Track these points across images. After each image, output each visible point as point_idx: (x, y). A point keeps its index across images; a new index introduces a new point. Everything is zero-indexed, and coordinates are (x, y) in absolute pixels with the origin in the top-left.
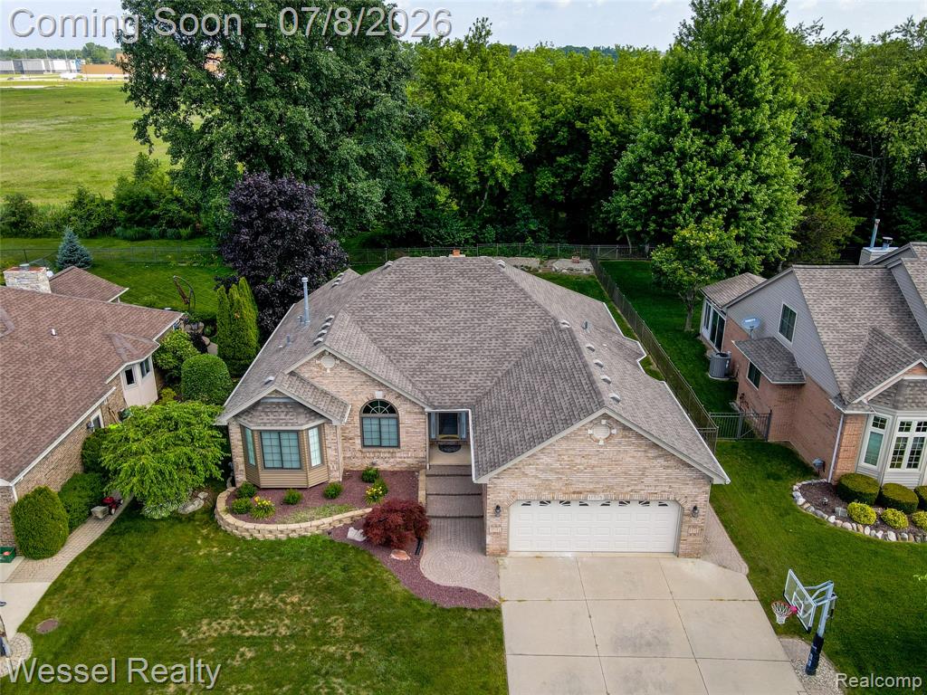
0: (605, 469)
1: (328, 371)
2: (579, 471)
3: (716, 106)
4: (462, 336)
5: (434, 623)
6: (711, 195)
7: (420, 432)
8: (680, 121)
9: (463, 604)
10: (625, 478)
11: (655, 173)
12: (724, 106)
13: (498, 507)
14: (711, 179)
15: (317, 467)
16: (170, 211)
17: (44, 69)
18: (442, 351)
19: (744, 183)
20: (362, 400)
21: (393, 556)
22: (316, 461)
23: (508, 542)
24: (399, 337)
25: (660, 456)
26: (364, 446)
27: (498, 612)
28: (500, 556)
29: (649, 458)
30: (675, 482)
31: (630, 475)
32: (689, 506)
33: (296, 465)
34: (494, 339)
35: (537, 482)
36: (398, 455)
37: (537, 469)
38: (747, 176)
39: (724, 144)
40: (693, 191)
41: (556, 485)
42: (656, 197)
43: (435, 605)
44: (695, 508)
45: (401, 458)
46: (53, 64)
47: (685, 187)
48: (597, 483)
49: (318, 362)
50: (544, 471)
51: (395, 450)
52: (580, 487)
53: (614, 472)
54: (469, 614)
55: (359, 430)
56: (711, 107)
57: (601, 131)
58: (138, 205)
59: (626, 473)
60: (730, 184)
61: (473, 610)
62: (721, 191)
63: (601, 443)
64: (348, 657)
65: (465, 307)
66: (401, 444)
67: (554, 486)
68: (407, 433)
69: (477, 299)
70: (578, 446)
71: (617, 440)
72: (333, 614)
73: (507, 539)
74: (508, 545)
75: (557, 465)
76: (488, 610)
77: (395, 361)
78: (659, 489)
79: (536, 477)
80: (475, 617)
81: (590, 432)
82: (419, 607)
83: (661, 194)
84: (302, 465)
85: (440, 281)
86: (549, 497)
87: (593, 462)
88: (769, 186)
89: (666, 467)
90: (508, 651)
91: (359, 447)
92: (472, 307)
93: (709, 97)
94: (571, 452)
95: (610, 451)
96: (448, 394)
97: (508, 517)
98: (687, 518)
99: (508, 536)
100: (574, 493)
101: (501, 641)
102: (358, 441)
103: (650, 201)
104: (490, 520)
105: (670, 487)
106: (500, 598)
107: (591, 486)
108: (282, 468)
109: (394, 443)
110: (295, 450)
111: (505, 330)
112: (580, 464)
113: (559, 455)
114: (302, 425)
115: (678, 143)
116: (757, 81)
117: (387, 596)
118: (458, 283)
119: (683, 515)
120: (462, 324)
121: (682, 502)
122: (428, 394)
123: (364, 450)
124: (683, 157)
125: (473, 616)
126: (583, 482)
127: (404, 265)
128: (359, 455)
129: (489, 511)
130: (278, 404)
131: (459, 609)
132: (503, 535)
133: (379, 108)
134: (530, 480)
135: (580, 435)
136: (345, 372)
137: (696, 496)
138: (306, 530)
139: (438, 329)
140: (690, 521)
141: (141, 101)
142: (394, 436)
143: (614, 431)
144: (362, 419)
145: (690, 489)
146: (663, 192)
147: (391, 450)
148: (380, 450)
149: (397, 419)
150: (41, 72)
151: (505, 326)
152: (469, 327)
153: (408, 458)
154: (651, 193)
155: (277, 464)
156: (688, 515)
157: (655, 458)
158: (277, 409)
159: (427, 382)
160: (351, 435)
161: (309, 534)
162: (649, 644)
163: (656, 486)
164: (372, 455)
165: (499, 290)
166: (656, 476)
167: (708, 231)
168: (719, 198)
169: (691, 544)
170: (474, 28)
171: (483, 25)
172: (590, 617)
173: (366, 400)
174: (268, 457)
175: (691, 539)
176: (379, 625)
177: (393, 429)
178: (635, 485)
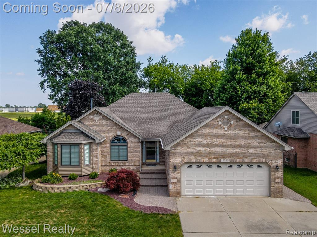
0: (229, 144)
1: (97, 121)
2: (216, 145)
3: (249, 63)
4: (157, 115)
5: (140, 219)
6: (252, 93)
7: (137, 152)
8: (236, 70)
9: (157, 212)
10: (239, 149)
11: (230, 89)
12: (252, 63)
13: (175, 166)
14: (251, 88)
15: (87, 165)
16: (51, 123)
17: (24, 110)
18: (148, 120)
19: (264, 89)
20: (111, 135)
21: (120, 196)
22: (87, 163)
23: (181, 188)
24: (130, 116)
25: (256, 137)
26: (111, 160)
27: (178, 215)
28: (177, 197)
29: (250, 138)
30: (265, 152)
31: (242, 147)
32: (273, 166)
33: (77, 163)
34: (171, 116)
35: (195, 152)
36: (127, 164)
37: (194, 144)
38: (264, 86)
39: (254, 76)
40: (244, 92)
41: (205, 153)
42: (231, 97)
43: (142, 212)
44: (277, 166)
45: (128, 166)
46: (27, 109)
47: (241, 92)
48: (225, 152)
49: (92, 117)
50: (198, 145)
51: (126, 162)
52: (217, 154)
53: (233, 145)
54: (161, 216)
55: (109, 151)
56: (247, 64)
57: (207, 86)
58: (39, 120)
59: (239, 146)
60: (258, 89)
61: (163, 214)
62: (255, 92)
63: (226, 129)
64: (87, 233)
65: (158, 106)
66: (129, 159)
67: (204, 154)
68: (131, 153)
69: (163, 104)
70: (215, 131)
71: (233, 127)
72: (83, 216)
73: (180, 186)
74: (180, 190)
75: (204, 142)
76: (172, 215)
77: (127, 123)
78: (257, 156)
79: (194, 149)
80: (165, 217)
81: (220, 123)
82: (132, 213)
83: (232, 96)
84: (80, 164)
85: (148, 99)
86: (201, 161)
87: (223, 140)
88: (273, 91)
89: (259, 143)
90: (184, 231)
91: (109, 160)
92: (161, 106)
93: (246, 61)
94: (211, 134)
95: (230, 134)
96: (151, 134)
97: (181, 173)
98: (273, 173)
99: (181, 185)
100: (214, 158)
101: (180, 226)
102: (108, 157)
103: (228, 99)
104: (172, 176)
105: (263, 154)
106: (178, 211)
107: (222, 154)
108: (70, 165)
109: (125, 159)
110: (77, 156)
111: (176, 113)
112: (216, 141)
113: (205, 136)
114: (81, 141)
115: (237, 77)
116: (263, 53)
117: (115, 210)
118: (156, 100)
119: (271, 171)
120: (157, 112)
121: (269, 163)
122: (141, 134)
123: (111, 162)
124: (239, 81)
125: (163, 217)
126: (218, 152)
127: (133, 95)
128: (108, 164)
129: (171, 169)
130: (71, 133)
131: (155, 214)
132: (178, 184)
133: (128, 75)
134: (192, 151)
135: (215, 125)
136: (104, 122)
137: (277, 160)
138: (77, 187)
139: (147, 113)
140: (275, 174)
141: (44, 75)
142: (125, 155)
143: (232, 122)
144: (111, 146)
145: (272, 156)
146: (233, 94)
147: (124, 162)
148: (118, 162)
149: (127, 146)
150: (23, 111)
151: (175, 112)
152: (160, 113)
153: (132, 166)
154: (229, 96)
155: (68, 163)
156: (274, 171)
157: (253, 137)
158: (71, 135)
159: (141, 130)
160: (105, 154)
161: (78, 190)
162: (268, 228)
163: (255, 154)
164: (114, 164)
165: (172, 102)
166: (255, 148)
167: (253, 103)
168: (254, 94)
169: (277, 189)
170: (161, 59)
171: (164, 58)
172: (230, 217)
173: (113, 136)
174: (64, 159)
175: (277, 186)
176: (108, 220)
177: (125, 152)
178: (245, 153)
